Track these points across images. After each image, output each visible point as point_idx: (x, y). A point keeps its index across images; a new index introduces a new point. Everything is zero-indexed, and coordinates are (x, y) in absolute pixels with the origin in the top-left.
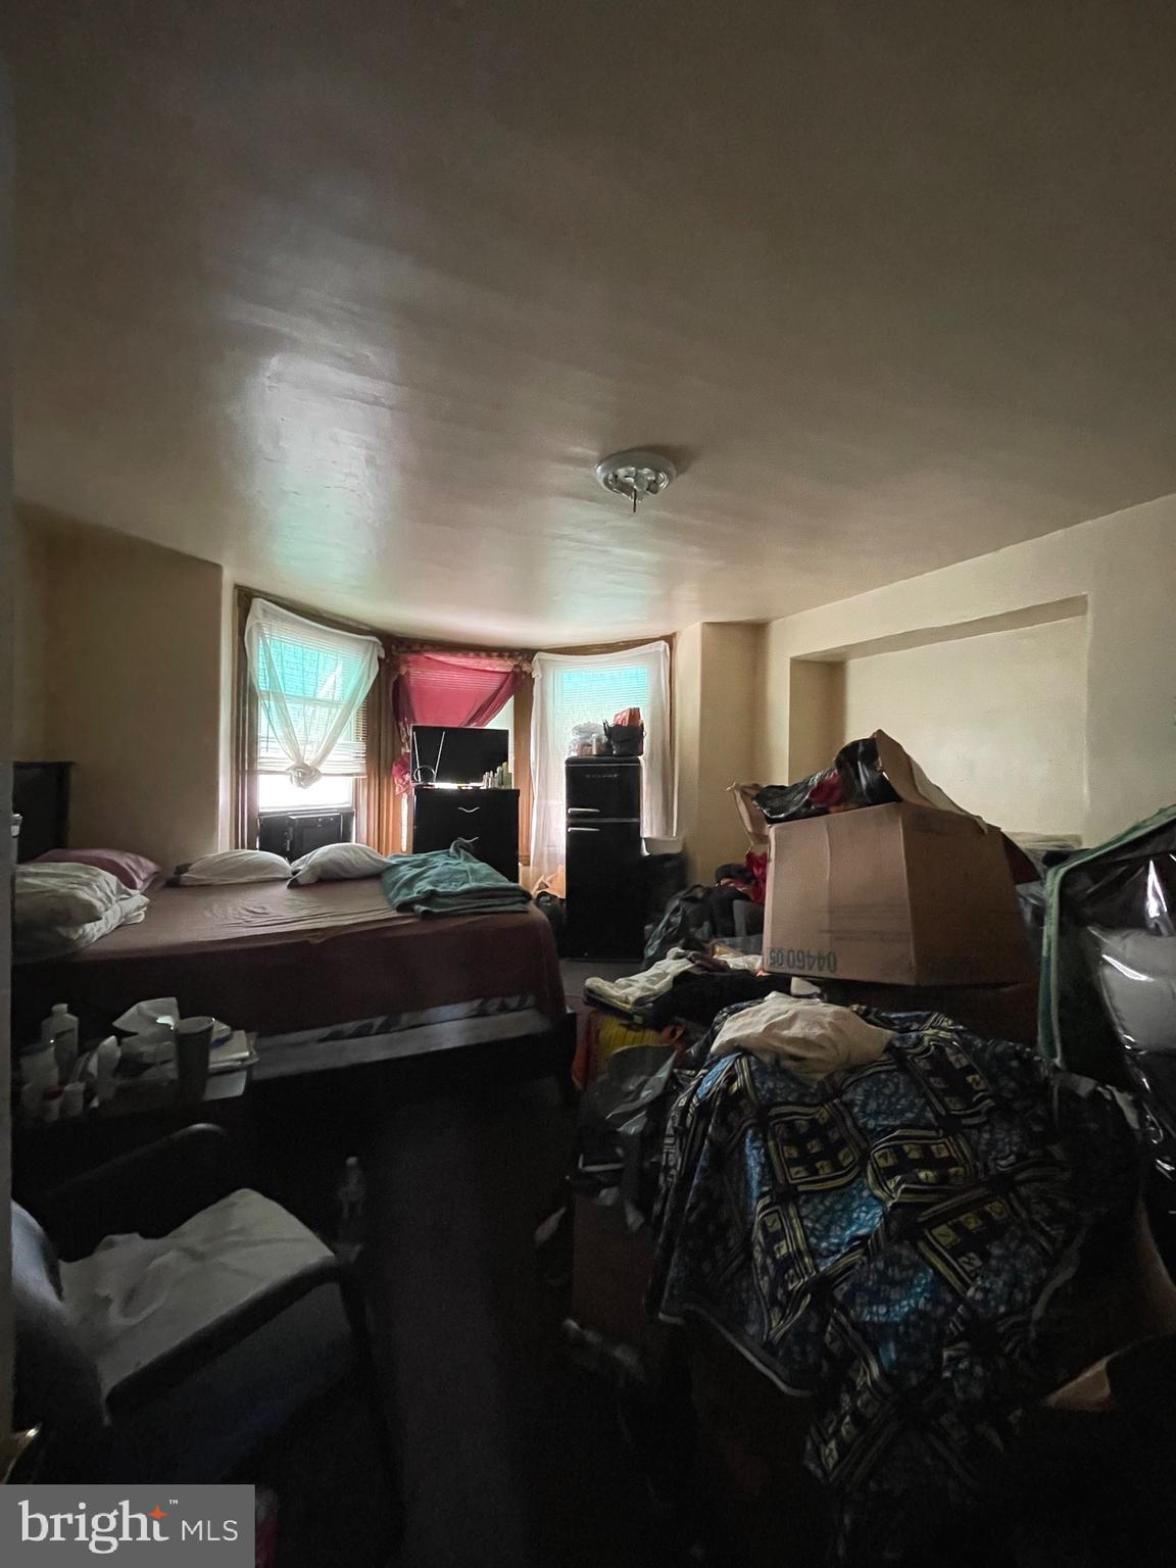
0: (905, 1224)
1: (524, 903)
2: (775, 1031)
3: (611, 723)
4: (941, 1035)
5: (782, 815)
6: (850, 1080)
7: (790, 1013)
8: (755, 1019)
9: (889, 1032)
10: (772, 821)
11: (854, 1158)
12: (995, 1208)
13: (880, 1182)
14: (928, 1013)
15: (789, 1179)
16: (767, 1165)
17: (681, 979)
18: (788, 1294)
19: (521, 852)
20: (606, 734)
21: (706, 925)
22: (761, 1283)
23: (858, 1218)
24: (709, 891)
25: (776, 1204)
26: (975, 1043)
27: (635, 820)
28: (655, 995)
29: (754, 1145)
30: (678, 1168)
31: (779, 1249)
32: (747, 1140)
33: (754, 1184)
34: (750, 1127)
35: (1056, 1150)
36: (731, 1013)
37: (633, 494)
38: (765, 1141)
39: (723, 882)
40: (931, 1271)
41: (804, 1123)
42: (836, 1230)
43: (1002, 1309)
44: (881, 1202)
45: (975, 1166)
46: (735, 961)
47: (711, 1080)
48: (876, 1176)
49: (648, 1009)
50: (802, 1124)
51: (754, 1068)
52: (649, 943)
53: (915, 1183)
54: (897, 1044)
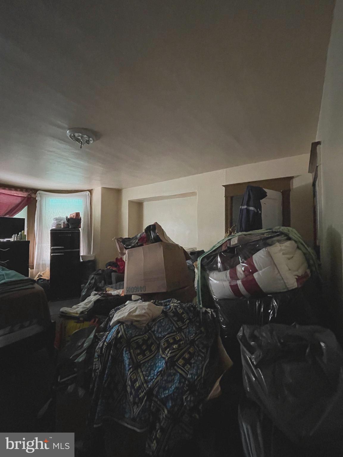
0: (171, 363)
1: (32, 284)
2: (131, 314)
3: (69, 217)
4: (175, 305)
5: (130, 247)
6: (153, 324)
7: (135, 308)
8: (124, 311)
9: (162, 307)
10: (126, 249)
11: (156, 347)
12: (191, 350)
13: (164, 352)
14: (171, 299)
15: (138, 360)
16: (131, 358)
17: (97, 302)
18: (140, 399)
19: (30, 264)
20: (67, 221)
21: (103, 282)
22: (130, 399)
23: (158, 366)
24: (103, 271)
25: (134, 370)
26: (183, 305)
27: (78, 250)
28: (87, 309)
29: (126, 353)
30: (100, 369)
31: (136, 385)
32: (124, 352)
33: (127, 366)
34: (125, 347)
35: (202, 329)
36: (116, 311)
37: (80, 142)
38: (129, 350)
39: (108, 268)
40: (179, 374)
41: (141, 341)
42: (152, 372)
43: (196, 377)
44: (164, 358)
45: (186, 340)
46: (114, 292)
47: (110, 335)
48: (163, 351)
49: (86, 314)
50: (141, 342)
51: (125, 328)
52: (83, 291)
53: (173, 350)
54: (165, 310)
